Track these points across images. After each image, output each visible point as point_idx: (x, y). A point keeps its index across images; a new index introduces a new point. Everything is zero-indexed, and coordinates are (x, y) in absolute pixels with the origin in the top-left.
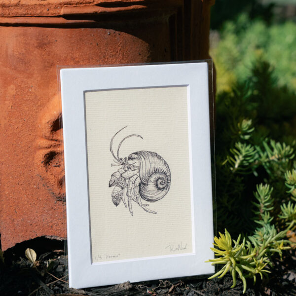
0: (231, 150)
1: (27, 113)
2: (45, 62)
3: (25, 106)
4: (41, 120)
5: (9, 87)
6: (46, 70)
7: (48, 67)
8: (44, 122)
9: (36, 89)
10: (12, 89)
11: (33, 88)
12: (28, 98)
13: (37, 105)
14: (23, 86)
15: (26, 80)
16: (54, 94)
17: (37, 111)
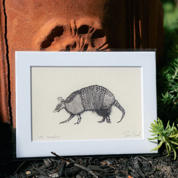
0: (171, 63)
1: (26, 37)
2: (36, 3)
3: (24, 32)
4: (34, 42)
5: (14, 20)
6: (37, 9)
7: (38, 6)
8: (36, 43)
9: (31, 22)
10: (16, 22)
11: (29, 21)
12: (26, 28)
13: (32, 32)
14: (22, 19)
15: (24, 15)
16: (43, 25)
17: (32, 36)
